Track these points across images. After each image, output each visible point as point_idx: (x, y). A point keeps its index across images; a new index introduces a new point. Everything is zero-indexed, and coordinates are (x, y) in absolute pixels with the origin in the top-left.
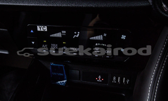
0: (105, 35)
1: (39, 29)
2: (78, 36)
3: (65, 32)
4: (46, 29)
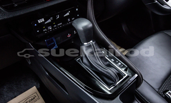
0: (69, 12)
1: (39, 22)
2: (58, 17)
3: (52, 18)
4: (43, 20)
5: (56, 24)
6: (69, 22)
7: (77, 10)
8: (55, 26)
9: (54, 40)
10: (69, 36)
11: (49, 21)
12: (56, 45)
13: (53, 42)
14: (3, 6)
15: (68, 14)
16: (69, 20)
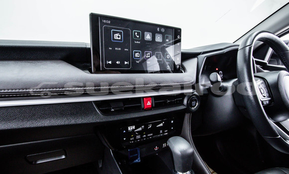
0: (163, 123)
2: (150, 127)
3: (143, 126)
4: (134, 127)
5: (146, 134)
6: (161, 134)
7: (172, 122)
8: (145, 136)
9: (139, 152)
10: (156, 148)
11: (140, 129)
12: (139, 158)
13: (137, 153)
14: (101, 109)
15: (161, 125)
16: (161, 131)
